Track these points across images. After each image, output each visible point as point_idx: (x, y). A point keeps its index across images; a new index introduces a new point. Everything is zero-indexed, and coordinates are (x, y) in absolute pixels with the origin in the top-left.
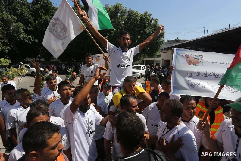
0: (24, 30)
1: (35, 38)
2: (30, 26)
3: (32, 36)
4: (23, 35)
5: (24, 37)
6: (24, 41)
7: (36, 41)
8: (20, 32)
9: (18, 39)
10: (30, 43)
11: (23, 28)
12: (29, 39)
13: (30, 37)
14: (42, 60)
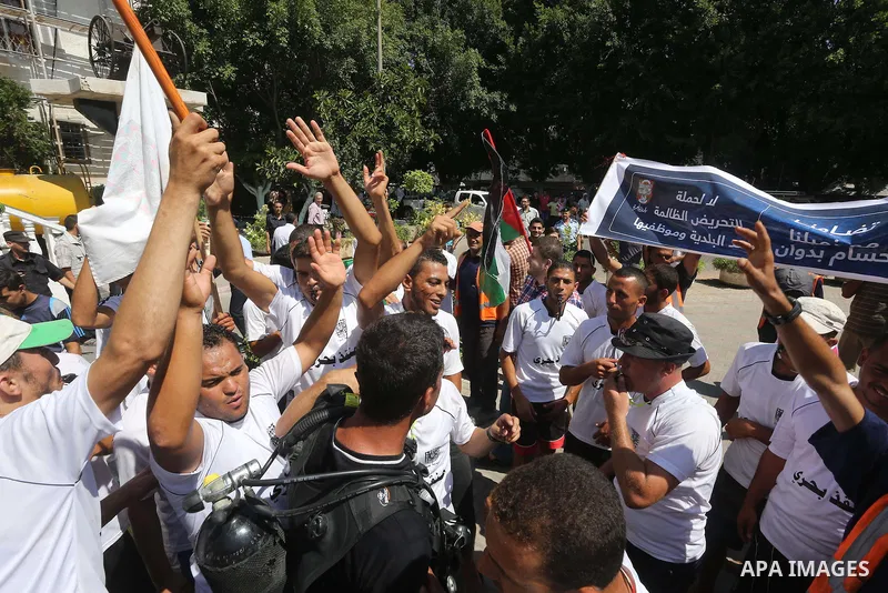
0: (481, 72)
1: (510, 100)
2: (500, 58)
3: (503, 91)
4: (477, 92)
5: (479, 100)
6: (478, 111)
7: (513, 108)
8: (469, 81)
9: (463, 108)
10: (494, 117)
11: (479, 68)
12: (493, 104)
13: (496, 96)
14: (523, 177)
